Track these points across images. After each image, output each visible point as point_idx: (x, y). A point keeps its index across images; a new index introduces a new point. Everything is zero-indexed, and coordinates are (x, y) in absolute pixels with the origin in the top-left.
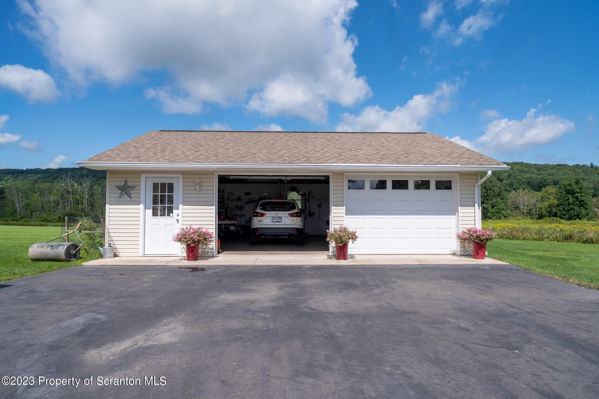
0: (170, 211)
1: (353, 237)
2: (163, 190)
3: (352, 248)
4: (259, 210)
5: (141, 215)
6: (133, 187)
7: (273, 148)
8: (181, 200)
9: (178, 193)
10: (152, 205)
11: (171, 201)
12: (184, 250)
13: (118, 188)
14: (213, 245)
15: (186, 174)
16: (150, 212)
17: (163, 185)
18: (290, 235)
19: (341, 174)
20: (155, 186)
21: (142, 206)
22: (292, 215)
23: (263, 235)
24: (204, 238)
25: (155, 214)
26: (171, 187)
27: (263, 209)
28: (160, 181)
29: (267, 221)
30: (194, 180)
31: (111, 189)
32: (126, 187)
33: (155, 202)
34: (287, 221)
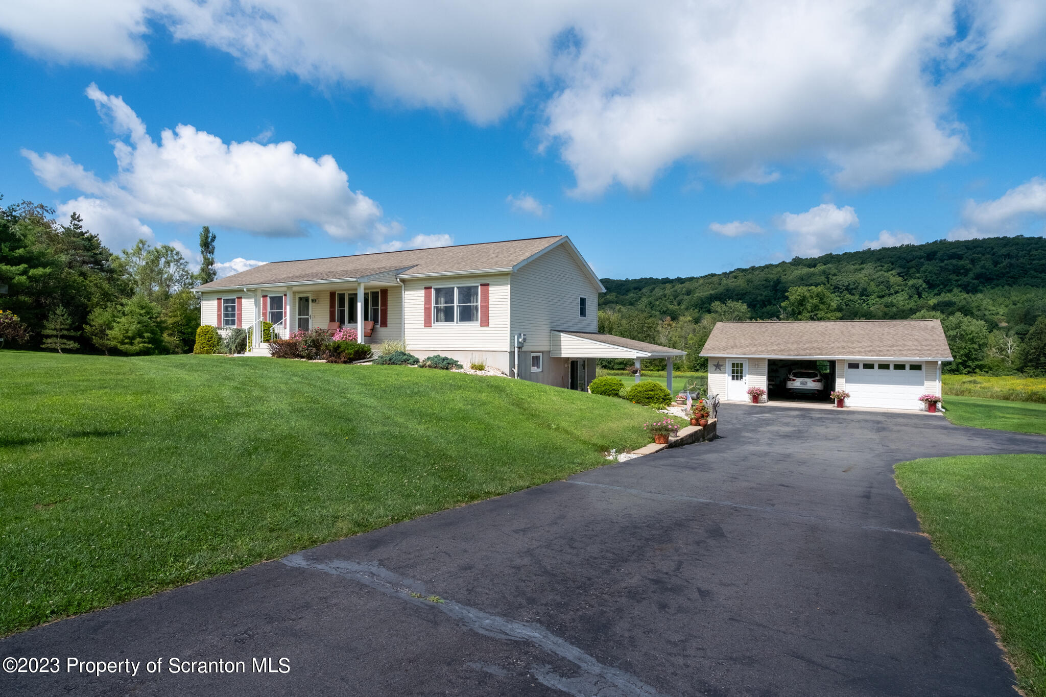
0: (741, 377)
1: (848, 396)
2: (737, 367)
3: (847, 402)
4: (791, 377)
5: (726, 379)
6: (722, 365)
7: (801, 342)
8: (747, 372)
9: (746, 368)
10: (731, 375)
11: (741, 373)
12: (750, 398)
13: (715, 365)
14: (765, 397)
15: (750, 359)
16: (731, 377)
17: (737, 364)
18: (813, 394)
19: (843, 361)
20: (733, 364)
21: (727, 375)
22: (814, 381)
23: (794, 392)
24: (762, 393)
25: (733, 379)
26: (741, 365)
27: (794, 376)
28: (735, 362)
29: (797, 384)
30: (755, 362)
31: (710, 366)
32: (719, 365)
33: (733, 372)
34: (811, 384)
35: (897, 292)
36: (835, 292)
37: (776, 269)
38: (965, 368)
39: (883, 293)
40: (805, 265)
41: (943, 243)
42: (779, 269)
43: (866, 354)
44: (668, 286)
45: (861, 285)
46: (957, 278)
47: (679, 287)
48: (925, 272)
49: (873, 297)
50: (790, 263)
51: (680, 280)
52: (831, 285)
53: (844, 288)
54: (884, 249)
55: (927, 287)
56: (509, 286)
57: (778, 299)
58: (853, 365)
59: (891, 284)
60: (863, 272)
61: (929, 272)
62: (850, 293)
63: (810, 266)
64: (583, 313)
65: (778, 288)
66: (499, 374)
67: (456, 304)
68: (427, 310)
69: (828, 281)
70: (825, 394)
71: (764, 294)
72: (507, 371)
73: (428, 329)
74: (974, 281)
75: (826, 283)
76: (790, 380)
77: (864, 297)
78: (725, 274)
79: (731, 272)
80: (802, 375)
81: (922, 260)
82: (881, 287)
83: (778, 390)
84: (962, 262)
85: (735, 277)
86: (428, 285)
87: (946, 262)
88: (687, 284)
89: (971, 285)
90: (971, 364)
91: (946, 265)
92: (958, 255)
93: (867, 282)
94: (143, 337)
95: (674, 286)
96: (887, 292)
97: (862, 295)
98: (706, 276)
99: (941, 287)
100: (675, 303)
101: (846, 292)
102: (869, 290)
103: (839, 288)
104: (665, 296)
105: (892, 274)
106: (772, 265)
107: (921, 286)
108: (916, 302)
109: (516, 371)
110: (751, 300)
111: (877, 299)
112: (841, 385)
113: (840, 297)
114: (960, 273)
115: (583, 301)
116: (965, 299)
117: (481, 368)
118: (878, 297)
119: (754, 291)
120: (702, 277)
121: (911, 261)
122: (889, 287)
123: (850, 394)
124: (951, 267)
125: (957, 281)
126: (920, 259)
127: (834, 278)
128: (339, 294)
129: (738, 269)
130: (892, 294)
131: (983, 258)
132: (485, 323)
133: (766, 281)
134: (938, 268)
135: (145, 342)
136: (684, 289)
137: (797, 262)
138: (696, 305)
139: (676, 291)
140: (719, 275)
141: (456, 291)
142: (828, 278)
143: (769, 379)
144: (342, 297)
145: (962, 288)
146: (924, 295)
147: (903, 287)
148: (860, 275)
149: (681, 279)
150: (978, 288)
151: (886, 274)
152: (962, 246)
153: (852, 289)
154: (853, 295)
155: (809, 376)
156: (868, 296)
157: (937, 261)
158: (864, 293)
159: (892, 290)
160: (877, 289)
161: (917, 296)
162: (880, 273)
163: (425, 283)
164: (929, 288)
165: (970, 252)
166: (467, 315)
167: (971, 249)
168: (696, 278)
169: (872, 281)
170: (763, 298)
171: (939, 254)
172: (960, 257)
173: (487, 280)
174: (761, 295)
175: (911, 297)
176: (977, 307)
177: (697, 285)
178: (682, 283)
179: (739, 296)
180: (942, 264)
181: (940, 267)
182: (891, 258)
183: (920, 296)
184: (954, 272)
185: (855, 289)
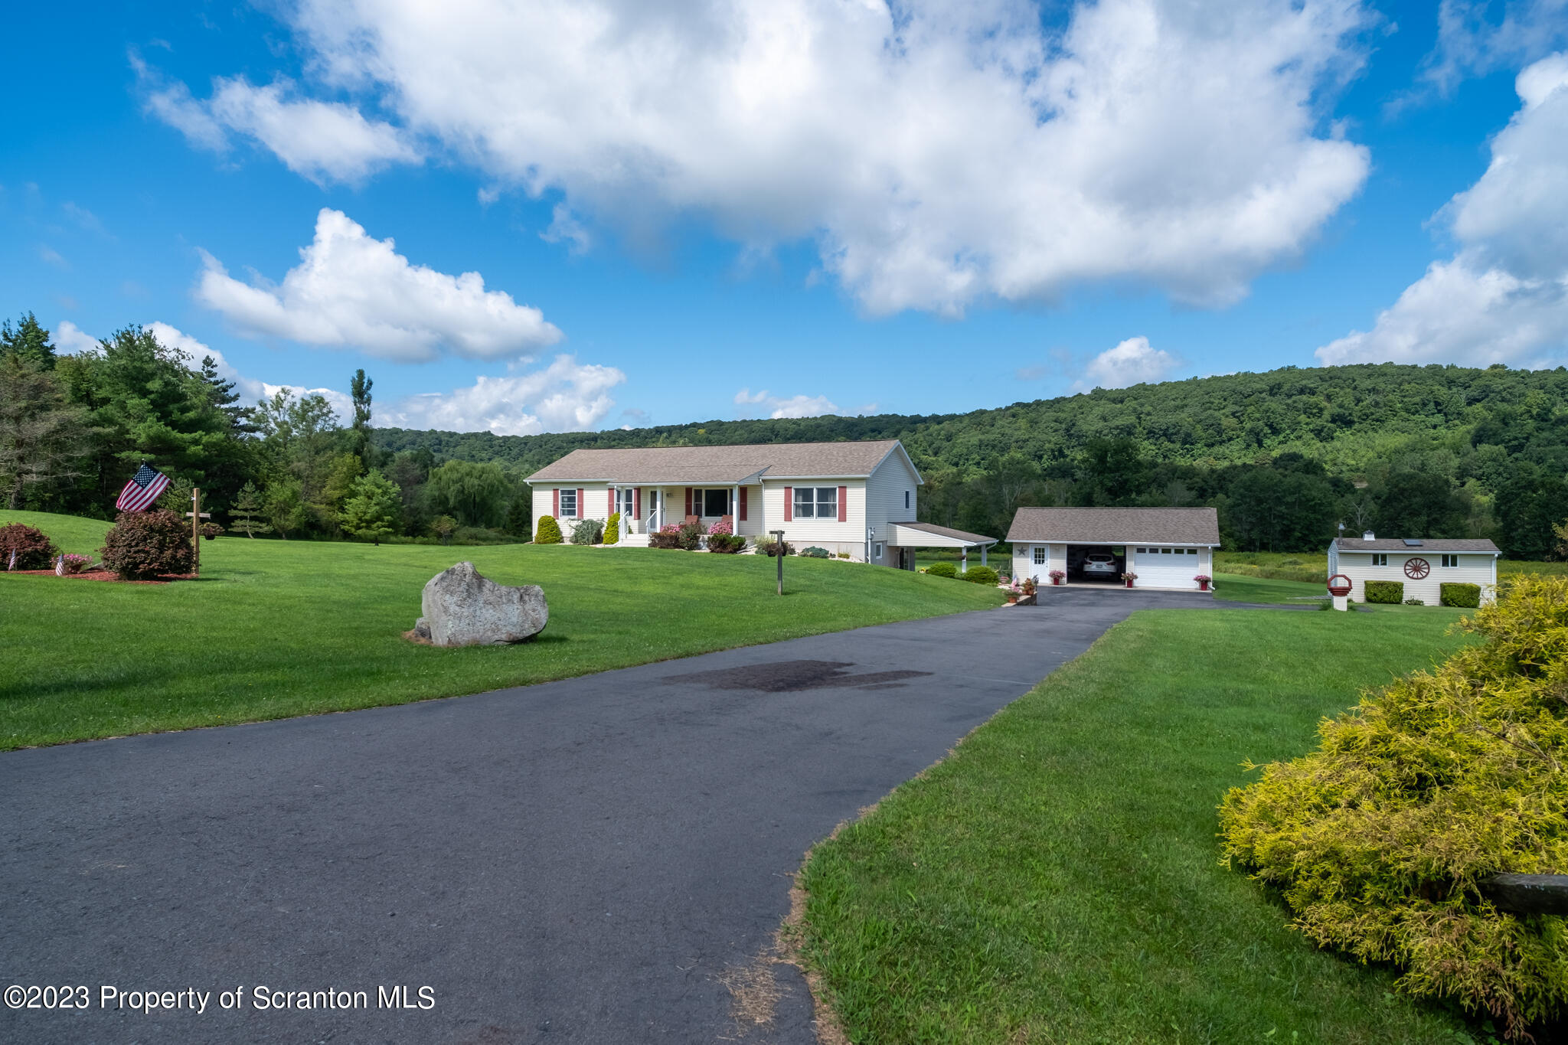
0: (1043, 561)
1: (1136, 577)
2: (1040, 552)
3: (1136, 582)
4: (1088, 561)
5: (1030, 562)
6: (1025, 550)
8: (1049, 556)
9: (1047, 553)
10: (1034, 559)
11: (1043, 557)
12: (1052, 580)
13: (1019, 550)
14: (1065, 579)
15: (1052, 544)
16: (1034, 561)
17: (1039, 549)
18: (1108, 576)
19: (1132, 546)
20: (1036, 549)
21: (1030, 559)
22: (1108, 564)
23: (1090, 575)
24: (1062, 575)
25: (1036, 563)
26: (1043, 549)
27: (1090, 560)
28: (1038, 547)
29: (1093, 567)
30: (1055, 547)
31: (1015, 551)
32: (1023, 550)
33: (1036, 557)
34: (1105, 567)
35: (1230, 439)
36: (1149, 438)
37: (1069, 405)
38: (1306, 544)
39: (1212, 440)
40: (1109, 399)
41: (1291, 369)
42: (1074, 405)
43: (1151, 541)
44: (920, 426)
45: (1184, 429)
46: (1308, 420)
47: (935, 427)
48: (1267, 412)
49: (1199, 445)
50: (1089, 396)
51: (937, 419)
52: (1144, 429)
53: (1161, 432)
54: (1214, 378)
55: (1269, 431)
56: (864, 489)
57: (1073, 447)
58: (1141, 550)
59: (1223, 427)
60: (1186, 409)
61: (1272, 412)
62: (1170, 441)
63: (1114, 401)
64: (907, 506)
65: (1072, 432)
66: (859, 561)
67: (815, 501)
68: (787, 506)
69: (1140, 423)
70: (1118, 576)
71: (1053, 439)
72: (864, 559)
73: (787, 523)
74: (1329, 425)
75: (1138, 426)
76: (1087, 563)
77: (1187, 446)
78: (999, 410)
79: (1008, 408)
80: (1098, 559)
81: (1264, 395)
82: (1210, 431)
83: (1076, 573)
84: (1313, 399)
85: (1014, 416)
86: (787, 485)
87: (1294, 398)
88: (946, 424)
89: (1326, 430)
90: (1312, 539)
91: (1295, 402)
92: (1310, 389)
93: (1191, 425)
94: (383, 521)
95: (927, 428)
96: (1218, 438)
97: (1184, 442)
98: (973, 413)
99: (1288, 432)
100: (930, 452)
101: (1163, 438)
102: (1194, 436)
103: (1154, 432)
104: (916, 443)
105: (1224, 414)
106: (1064, 399)
107: (1262, 430)
108: (1255, 453)
109: (869, 558)
110: (1036, 449)
111: (1205, 449)
112: (1131, 567)
113: (1155, 445)
114: (1312, 413)
115: (907, 493)
116: (1317, 449)
117: (847, 556)
118: (1206, 445)
119: (1040, 437)
120: (967, 415)
121: (1249, 396)
122: (1220, 433)
123: (1138, 575)
124: (1300, 406)
125: (1307, 424)
126: (1260, 393)
127: (1148, 418)
128: (696, 491)
129: (1017, 403)
130: (1224, 441)
131: (1342, 393)
132: (843, 518)
133: (1056, 421)
134: (1285, 407)
135: (384, 526)
136: (942, 432)
137: (1099, 394)
138: (960, 455)
139: (931, 435)
140: (991, 412)
141: (815, 491)
142: (1139, 418)
143: (1068, 563)
144: (698, 492)
145: (1315, 435)
146: (1267, 442)
147: (1239, 432)
148: (1183, 415)
149: (938, 417)
150: (1335, 434)
151: (1216, 414)
152: (1316, 376)
153: (1172, 434)
154: (1173, 442)
155: (1103, 559)
156: (1192, 444)
157: (1283, 396)
158: (1188, 440)
159: (1224, 436)
160: (1204, 435)
161: (1256, 445)
162: (1209, 412)
163: (786, 484)
164: (1273, 433)
165: (1326, 385)
166: (825, 512)
167: (1326, 381)
168: (960, 416)
169: (1198, 422)
170: (1052, 446)
171: (1286, 387)
172: (1313, 392)
173: (844, 483)
174: (1050, 442)
175: (1248, 446)
176: (1332, 460)
177: (960, 426)
178: (939, 423)
179: (1020, 443)
180: (1289, 401)
181: (1287, 405)
182: (1224, 391)
183: (1260, 444)
184: (1305, 413)
185: (1175, 434)
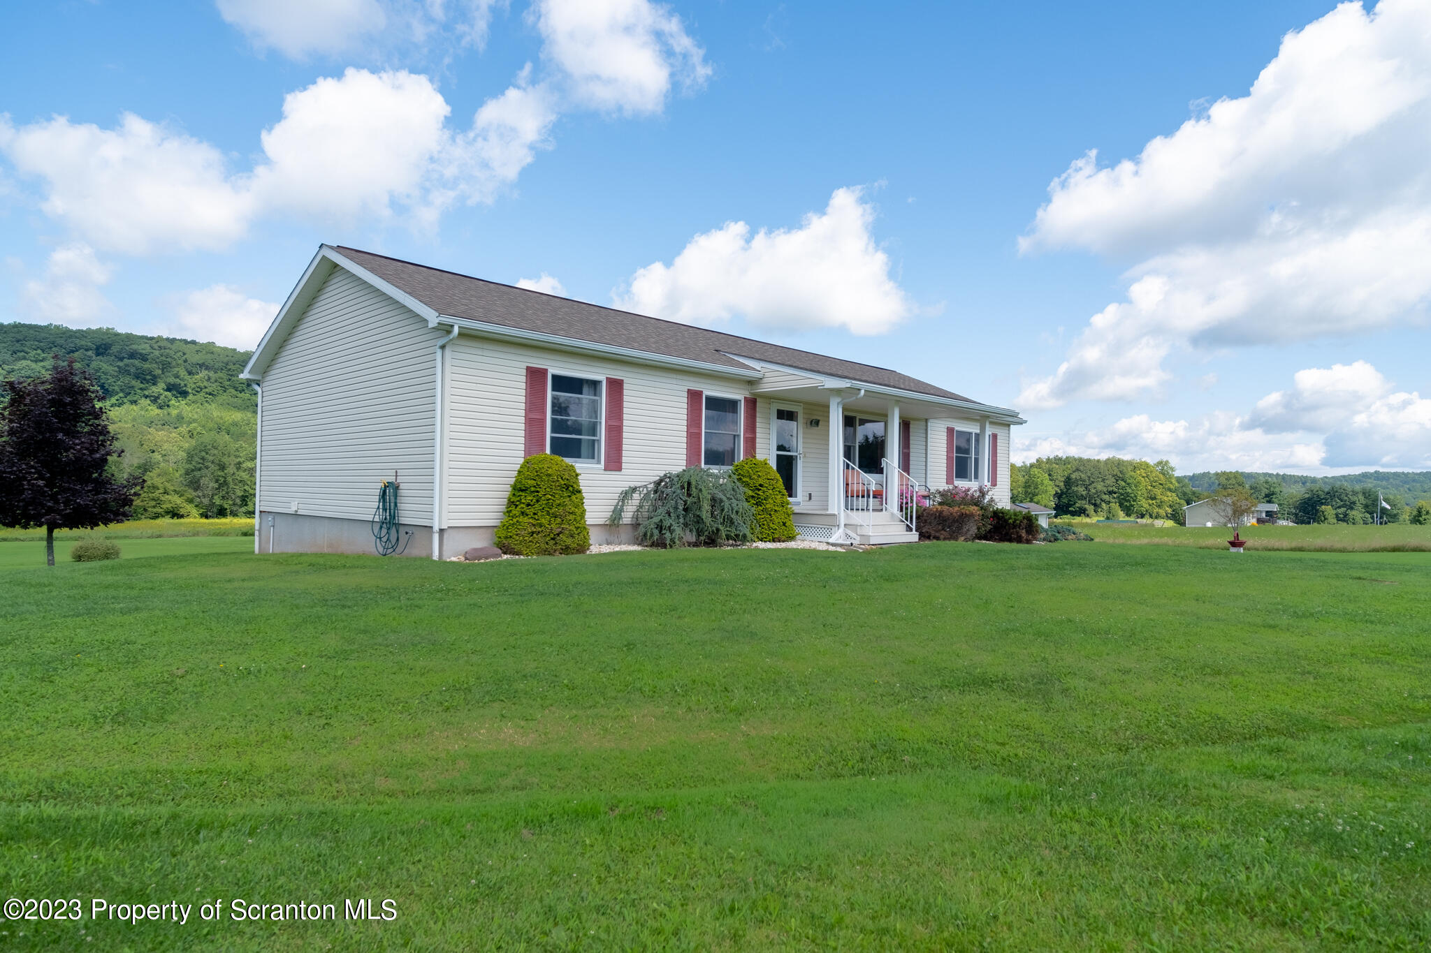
46: (142, 386)
61: (103, 372)
74: (166, 393)
81: (90, 353)
84: (147, 366)
87: (125, 361)
91: (127, 365)
92: (141, 354)
99: (121, 395)
114: (145, 379)
121: (73, 351)
124: (132, 370)
125: (142, 390)
126: (87, 350)
134: (116, 369)
145: (151, 401)
157: (113, 358)
171: (114, 349)
172: (144, 358)
180: (121, 364)
181: (118, 367)
184: (137, 377)
